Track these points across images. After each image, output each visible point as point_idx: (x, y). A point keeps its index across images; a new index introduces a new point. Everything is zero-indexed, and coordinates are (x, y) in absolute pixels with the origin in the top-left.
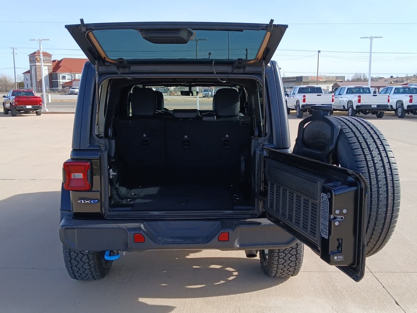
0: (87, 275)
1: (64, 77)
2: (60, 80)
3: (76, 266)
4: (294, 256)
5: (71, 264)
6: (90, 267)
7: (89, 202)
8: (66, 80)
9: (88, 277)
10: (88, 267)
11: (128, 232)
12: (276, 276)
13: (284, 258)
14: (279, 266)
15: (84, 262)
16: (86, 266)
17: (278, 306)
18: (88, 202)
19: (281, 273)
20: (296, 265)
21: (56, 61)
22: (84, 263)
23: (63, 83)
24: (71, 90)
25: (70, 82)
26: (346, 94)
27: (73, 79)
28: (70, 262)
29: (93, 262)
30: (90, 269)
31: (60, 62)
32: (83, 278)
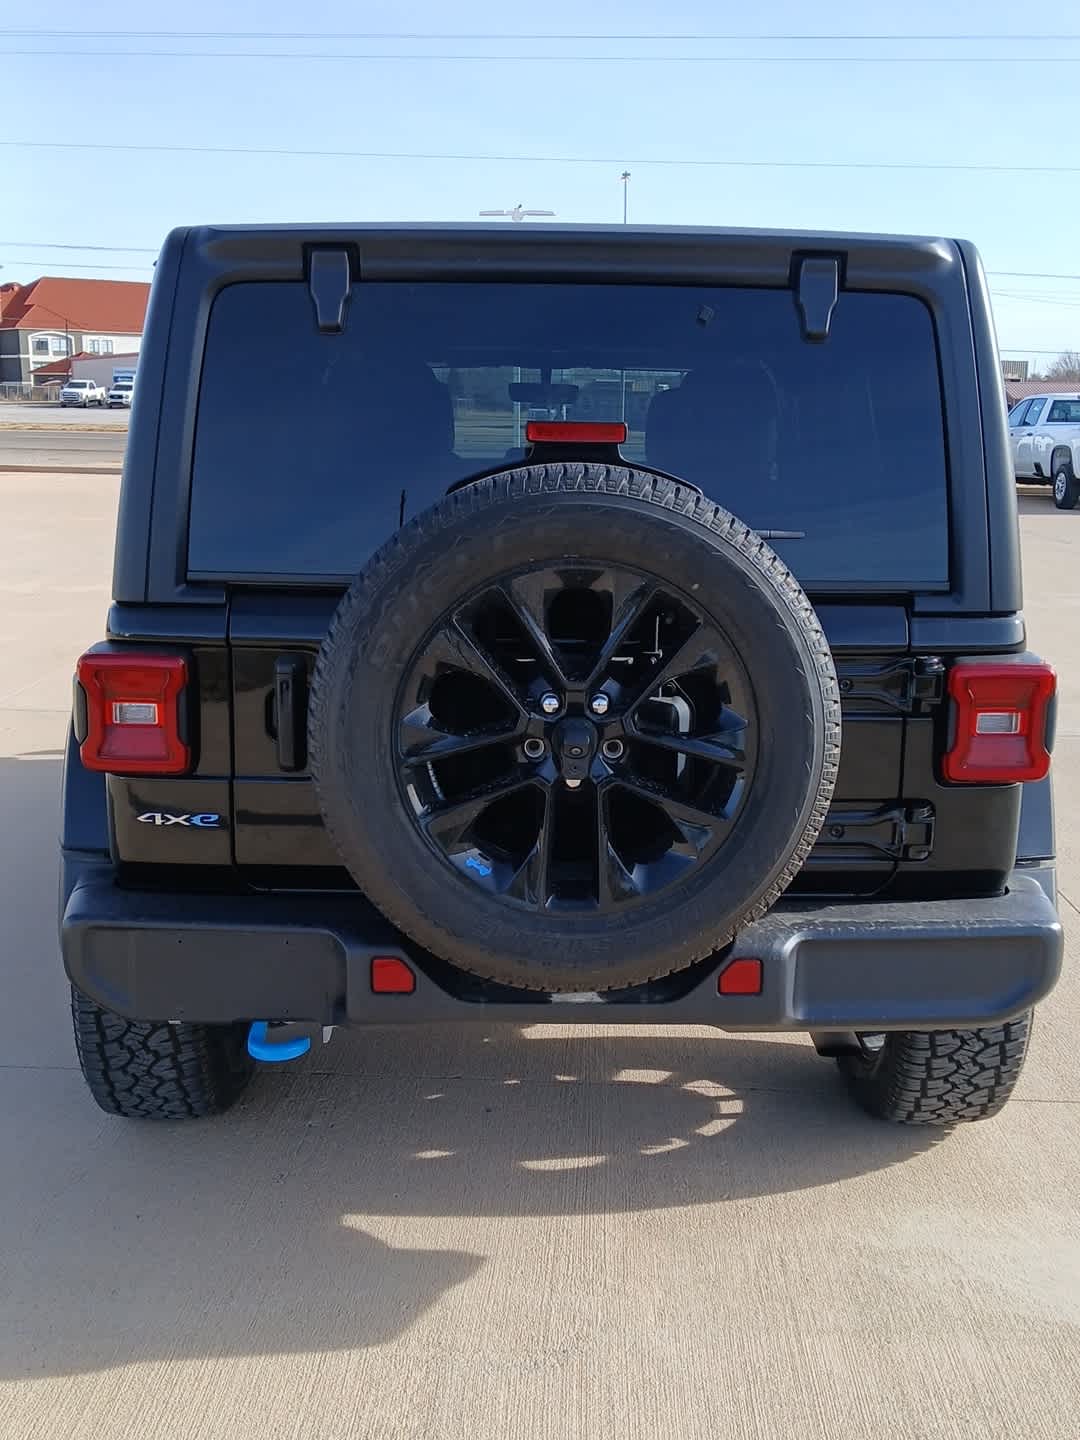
0: (166, 1100)
1: (42, 346)
2: (27, 353)
3: (123, 1069)
4: (994, 1048)
5: (105, 1060)
6: (180, 1071)
7: (185, 820)
8: (47, 354)
9: (169, 1109)
10: (173, 1074)
11: (346, 948)
12: (909, 1123)
13: (955, 1057)
14: (930, 1084)
15: (156, 1053)
16: (164, 1069)
17: (934, 1250)
18: (180, 820)
19: (933, 1112)
20: (998, 1083)
21: (16, 288)
22: (158, 1057)
23: (39, 366)
24: (66, 390)
25: (62, 361)
26: (1048, 421)
27: (74, 354)
28: (102, 1053)
29: (192, 1055)
30: (177, 1081)
31: (26, 291)
32: (149, 1113)
